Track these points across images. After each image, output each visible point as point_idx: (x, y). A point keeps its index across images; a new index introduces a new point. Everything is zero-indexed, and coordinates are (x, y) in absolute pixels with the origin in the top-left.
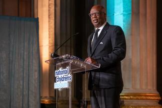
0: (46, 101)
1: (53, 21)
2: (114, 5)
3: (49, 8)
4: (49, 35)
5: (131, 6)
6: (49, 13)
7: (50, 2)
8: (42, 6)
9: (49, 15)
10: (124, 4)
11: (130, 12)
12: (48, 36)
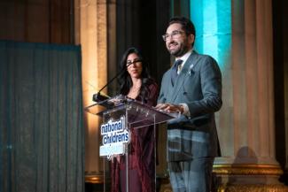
0: (95, 179)
1: (104, 51)
2: (202, 20)
3: (98, 30)
4: (99, 72)
5: (230, 22)
6: (98, 38)
7: (100, 21)
8: (87, 27)
9: (98, 42)
10: (219, 19)
11: (230, 32)
12: (96, 75)
